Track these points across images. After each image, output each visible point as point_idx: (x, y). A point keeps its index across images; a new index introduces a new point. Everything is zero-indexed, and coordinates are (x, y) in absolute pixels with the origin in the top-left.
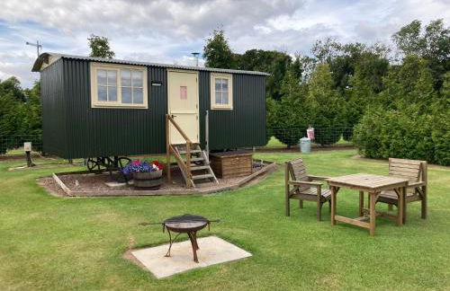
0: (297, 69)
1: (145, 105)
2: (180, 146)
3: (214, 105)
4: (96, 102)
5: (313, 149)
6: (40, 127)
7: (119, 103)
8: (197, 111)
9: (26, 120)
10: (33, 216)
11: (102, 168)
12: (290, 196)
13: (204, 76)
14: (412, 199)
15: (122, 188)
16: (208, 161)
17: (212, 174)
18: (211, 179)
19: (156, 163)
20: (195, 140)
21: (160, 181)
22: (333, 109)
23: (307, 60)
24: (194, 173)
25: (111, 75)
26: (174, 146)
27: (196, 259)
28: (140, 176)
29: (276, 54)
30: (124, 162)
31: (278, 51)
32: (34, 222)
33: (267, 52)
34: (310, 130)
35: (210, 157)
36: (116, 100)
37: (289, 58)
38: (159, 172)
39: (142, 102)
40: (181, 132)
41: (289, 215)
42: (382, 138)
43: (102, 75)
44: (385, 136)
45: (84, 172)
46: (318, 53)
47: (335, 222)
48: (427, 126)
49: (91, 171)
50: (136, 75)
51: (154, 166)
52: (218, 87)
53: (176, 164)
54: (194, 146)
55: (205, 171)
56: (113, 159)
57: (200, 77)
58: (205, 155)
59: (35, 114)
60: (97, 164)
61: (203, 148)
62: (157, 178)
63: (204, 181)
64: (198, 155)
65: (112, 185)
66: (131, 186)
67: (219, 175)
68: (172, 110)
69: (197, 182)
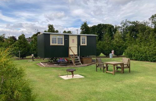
0: (115, 30)
1: (63, 44)
2: (72, 55)
3: (81, 44)
4: (51, 44)
5: (114, 57)
6: (35, 50)
7: (57, 44)
8: (77, 46)
9: (32, 48)
10: (38, 70)
11: (52, 61)
12: (97, 67)
13: (79, 37)
14: (126, 68)
15: (58, 65)
16: (79, 59)
17: (80, 62)
18: (80, 64)
19: (66, 59)
20: (76, 53)
21: (67, 64)
22: (120, 45)
23: (119, 27)
24: (76, 62)
25: (55, 37)
26: (70, 55)
27: (73, 77)
28: (62, 62)
29: (108, 25)
30: (58, 59)
31: (109, 24)
32: (38, 71)
33: (105, 25)
34: (113, 51)
35: (80, 58)
36: (56, 43)
37: (113, 26)
38: (67, 61)
39: (62, 44)
40: (72, 51)
41: (97, 71)
42: (132, 54)
43: (53, 37)
44: (133, 53)
45: (48, 62)
46: (123, 25)
47: (107, 72)
48: (146, 50)
49: (49, 62)
50: (61, 37)
51: (65, 60)
52: (82, 39)
53: (71, 60)
54: (76, 55)
55: (79, 62)
56: (55, 58)
57: (78, 37)
58: (79, 58)
59: (34, 47)
60: (51, 60)
61: (78, 56)
62: (66, 63)
63: (78, 64)
64: (77, 57)
65: (55, 65)
66: (60, 65)
67: (82, 63)
68: (70, 46)
69: (76, 64)
